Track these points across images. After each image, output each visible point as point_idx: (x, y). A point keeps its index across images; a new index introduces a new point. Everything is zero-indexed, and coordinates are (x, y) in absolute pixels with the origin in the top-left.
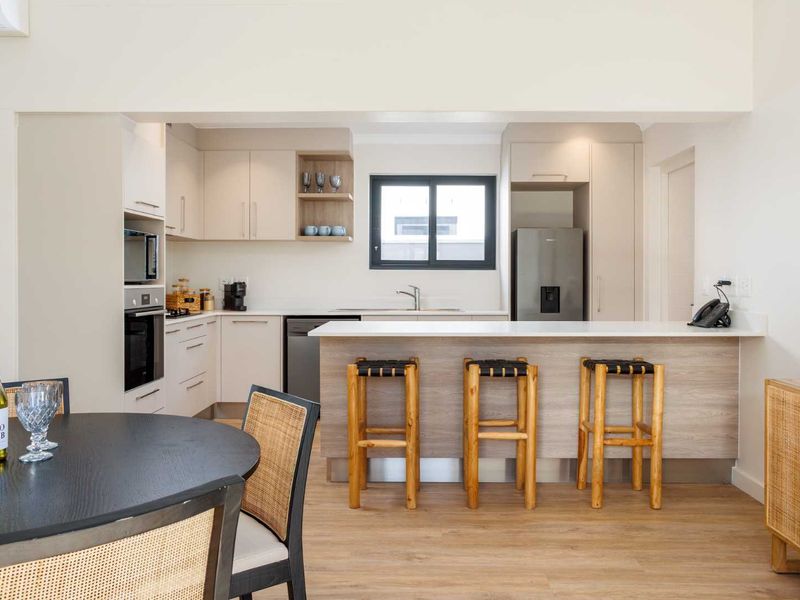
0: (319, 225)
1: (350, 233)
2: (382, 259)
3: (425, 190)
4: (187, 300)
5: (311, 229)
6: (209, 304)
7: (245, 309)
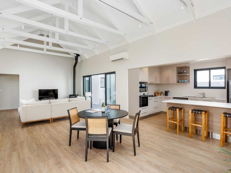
0: (181, 80)
1: (189, 82)
2: (197, 86)
3: (208, 71)
4: (158, 94)
5: (180, 81)
6: (162, 94)
7: (167, 96)
